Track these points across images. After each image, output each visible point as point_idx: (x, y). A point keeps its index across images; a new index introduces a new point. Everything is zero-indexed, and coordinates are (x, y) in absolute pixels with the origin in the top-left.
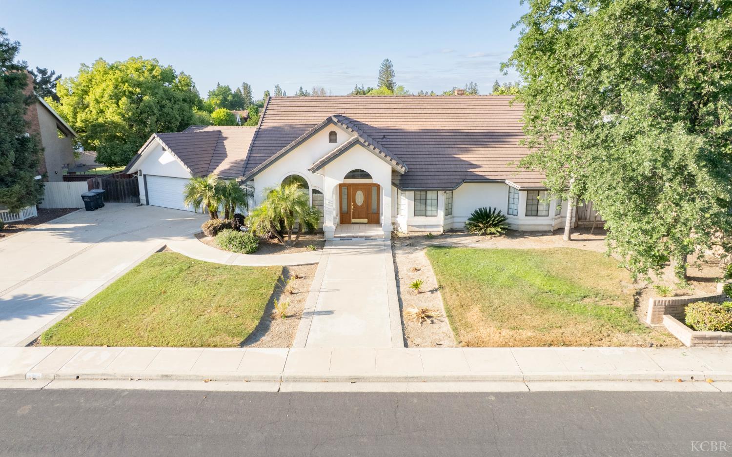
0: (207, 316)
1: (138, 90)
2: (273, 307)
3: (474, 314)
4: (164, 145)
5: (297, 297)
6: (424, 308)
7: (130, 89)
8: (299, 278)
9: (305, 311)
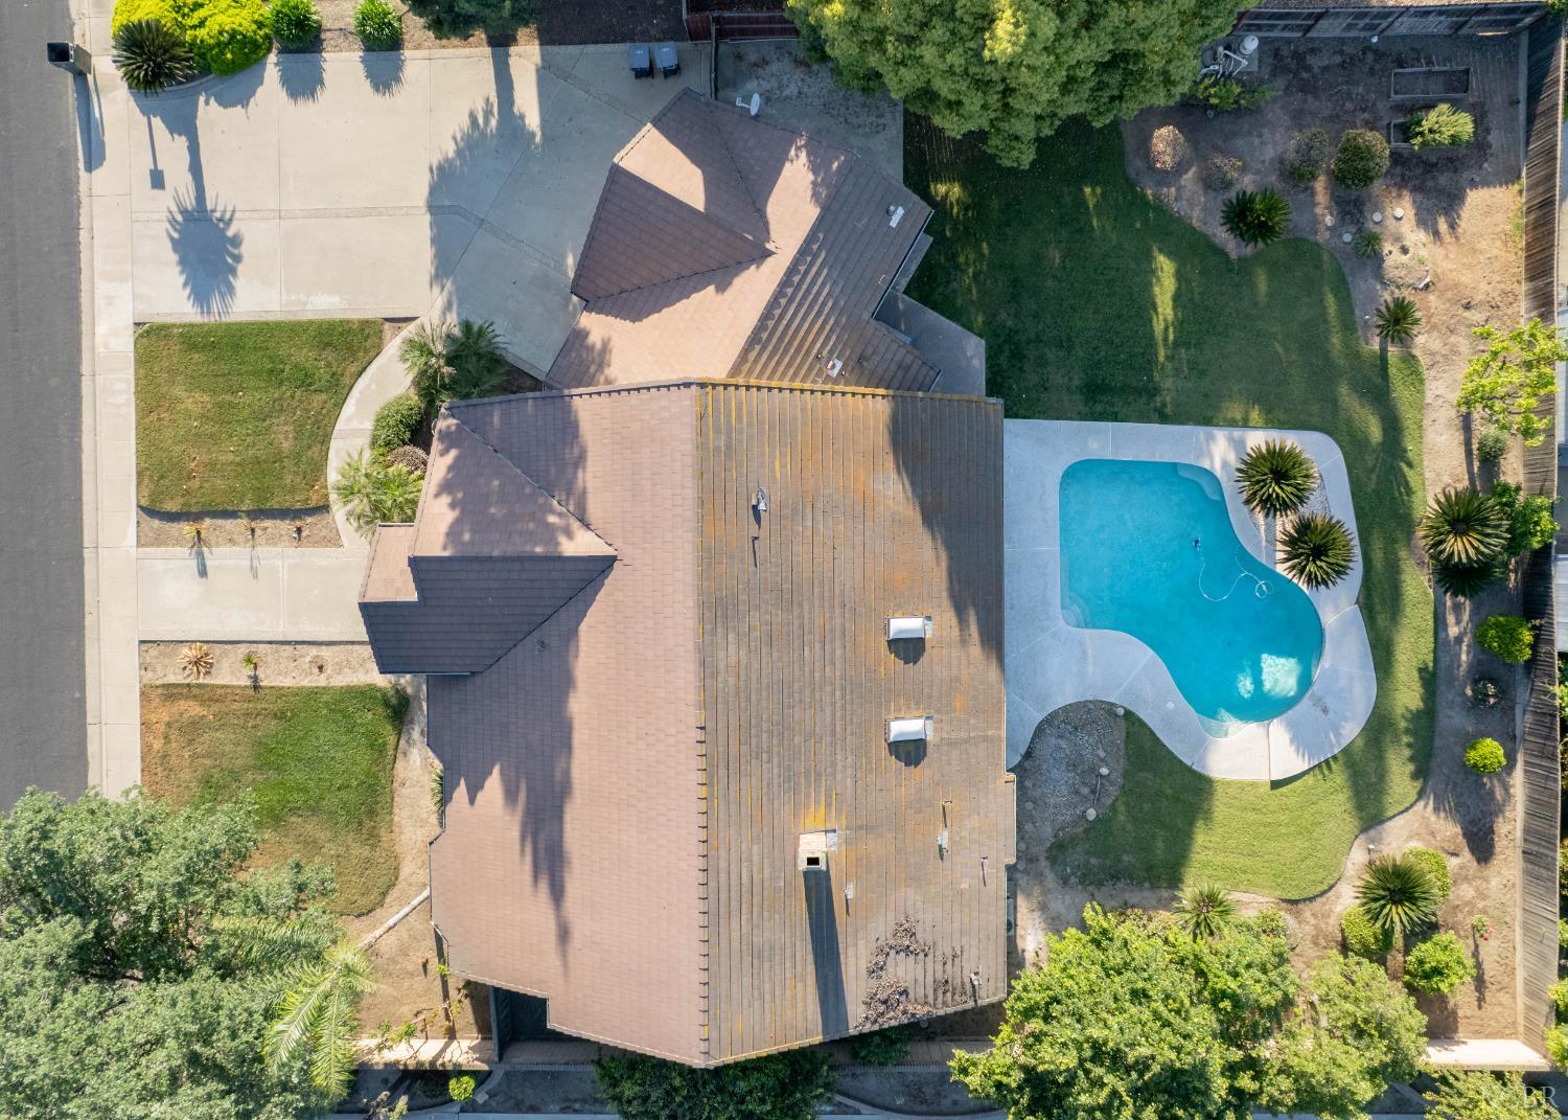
2: (216, 517)
3: (193, 708)
5: (243, 537)
8: (299, 530)
9: (205, 549)
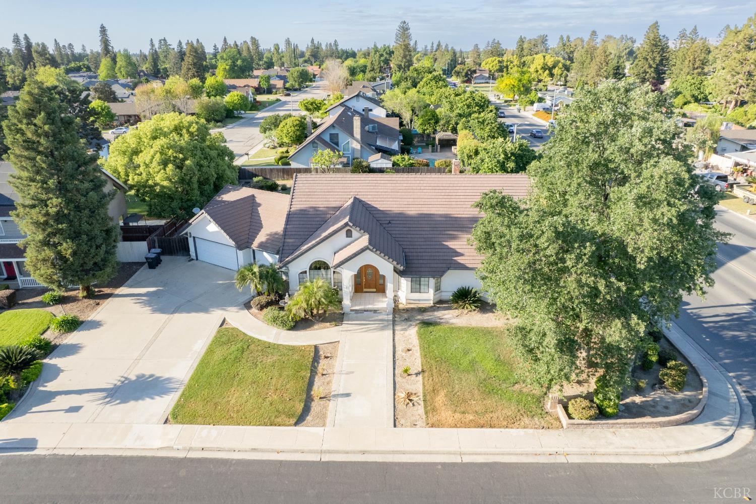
0: (270, 399)
1: (181, 156)
2: (311, 390)
3: (440, 399)
4: (209, 217)
5: (327, 378)
6: (410, 391)
7: (174, 155)
8: (326, 357)
9: (333, 393)
